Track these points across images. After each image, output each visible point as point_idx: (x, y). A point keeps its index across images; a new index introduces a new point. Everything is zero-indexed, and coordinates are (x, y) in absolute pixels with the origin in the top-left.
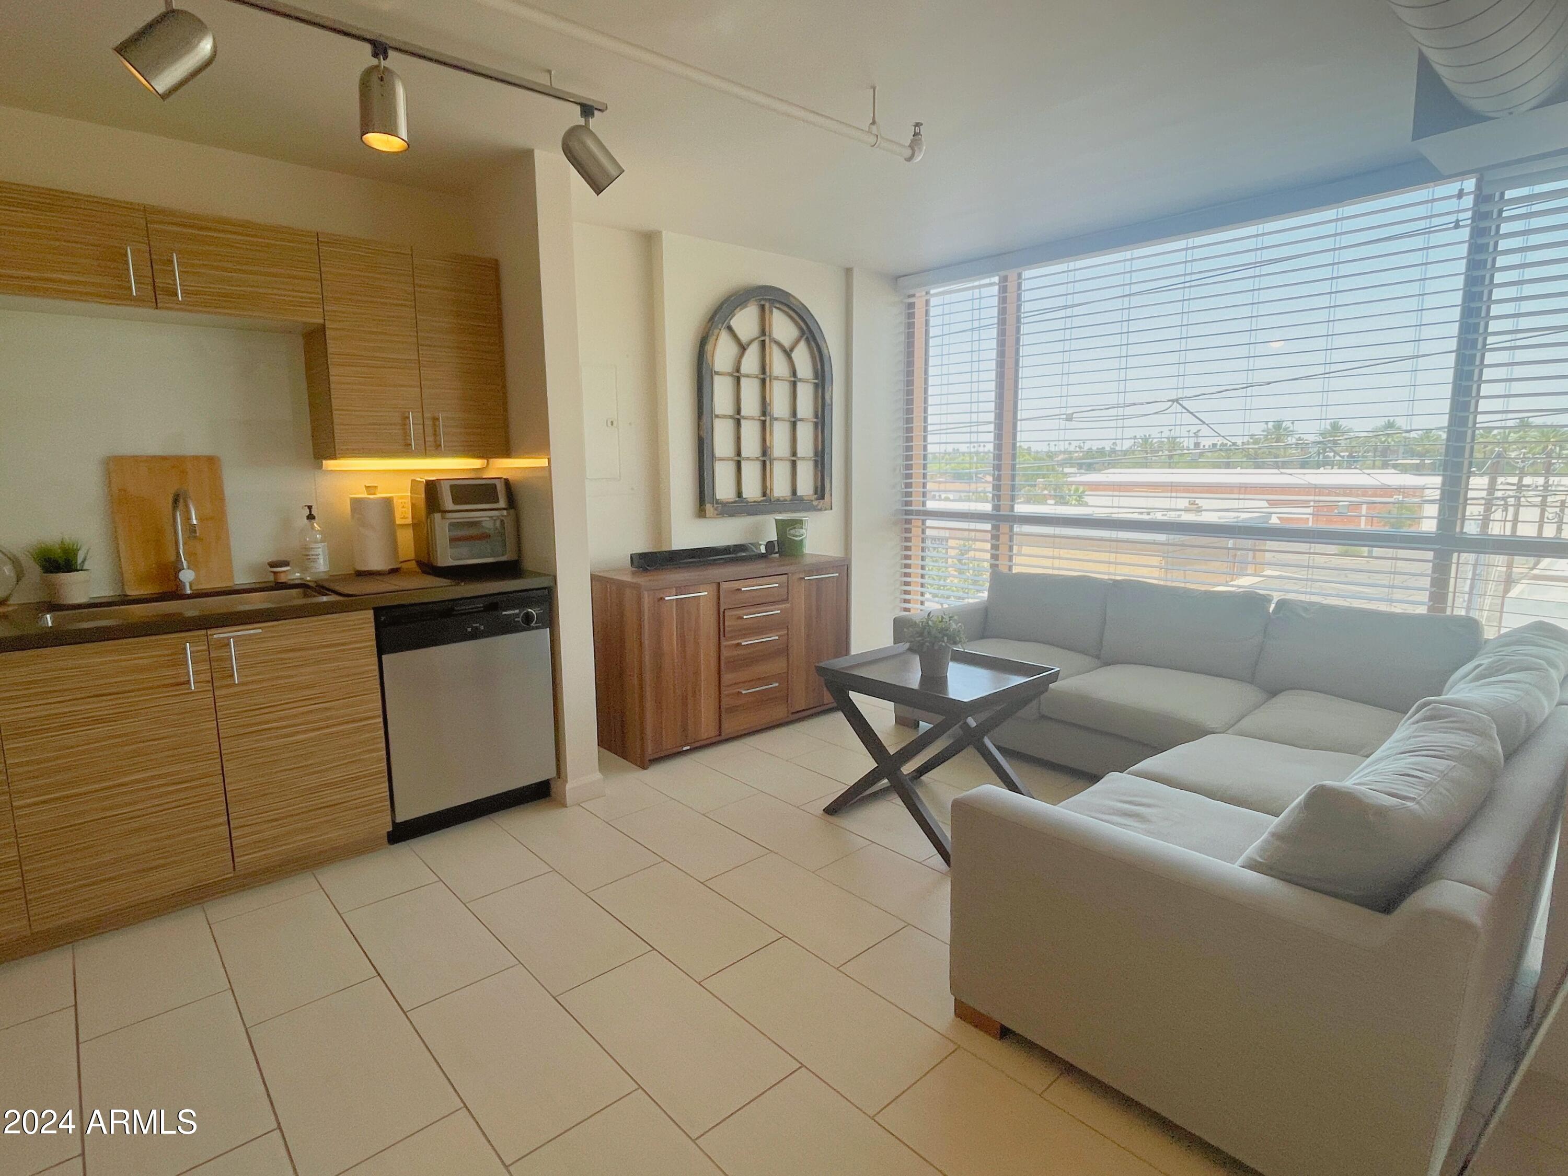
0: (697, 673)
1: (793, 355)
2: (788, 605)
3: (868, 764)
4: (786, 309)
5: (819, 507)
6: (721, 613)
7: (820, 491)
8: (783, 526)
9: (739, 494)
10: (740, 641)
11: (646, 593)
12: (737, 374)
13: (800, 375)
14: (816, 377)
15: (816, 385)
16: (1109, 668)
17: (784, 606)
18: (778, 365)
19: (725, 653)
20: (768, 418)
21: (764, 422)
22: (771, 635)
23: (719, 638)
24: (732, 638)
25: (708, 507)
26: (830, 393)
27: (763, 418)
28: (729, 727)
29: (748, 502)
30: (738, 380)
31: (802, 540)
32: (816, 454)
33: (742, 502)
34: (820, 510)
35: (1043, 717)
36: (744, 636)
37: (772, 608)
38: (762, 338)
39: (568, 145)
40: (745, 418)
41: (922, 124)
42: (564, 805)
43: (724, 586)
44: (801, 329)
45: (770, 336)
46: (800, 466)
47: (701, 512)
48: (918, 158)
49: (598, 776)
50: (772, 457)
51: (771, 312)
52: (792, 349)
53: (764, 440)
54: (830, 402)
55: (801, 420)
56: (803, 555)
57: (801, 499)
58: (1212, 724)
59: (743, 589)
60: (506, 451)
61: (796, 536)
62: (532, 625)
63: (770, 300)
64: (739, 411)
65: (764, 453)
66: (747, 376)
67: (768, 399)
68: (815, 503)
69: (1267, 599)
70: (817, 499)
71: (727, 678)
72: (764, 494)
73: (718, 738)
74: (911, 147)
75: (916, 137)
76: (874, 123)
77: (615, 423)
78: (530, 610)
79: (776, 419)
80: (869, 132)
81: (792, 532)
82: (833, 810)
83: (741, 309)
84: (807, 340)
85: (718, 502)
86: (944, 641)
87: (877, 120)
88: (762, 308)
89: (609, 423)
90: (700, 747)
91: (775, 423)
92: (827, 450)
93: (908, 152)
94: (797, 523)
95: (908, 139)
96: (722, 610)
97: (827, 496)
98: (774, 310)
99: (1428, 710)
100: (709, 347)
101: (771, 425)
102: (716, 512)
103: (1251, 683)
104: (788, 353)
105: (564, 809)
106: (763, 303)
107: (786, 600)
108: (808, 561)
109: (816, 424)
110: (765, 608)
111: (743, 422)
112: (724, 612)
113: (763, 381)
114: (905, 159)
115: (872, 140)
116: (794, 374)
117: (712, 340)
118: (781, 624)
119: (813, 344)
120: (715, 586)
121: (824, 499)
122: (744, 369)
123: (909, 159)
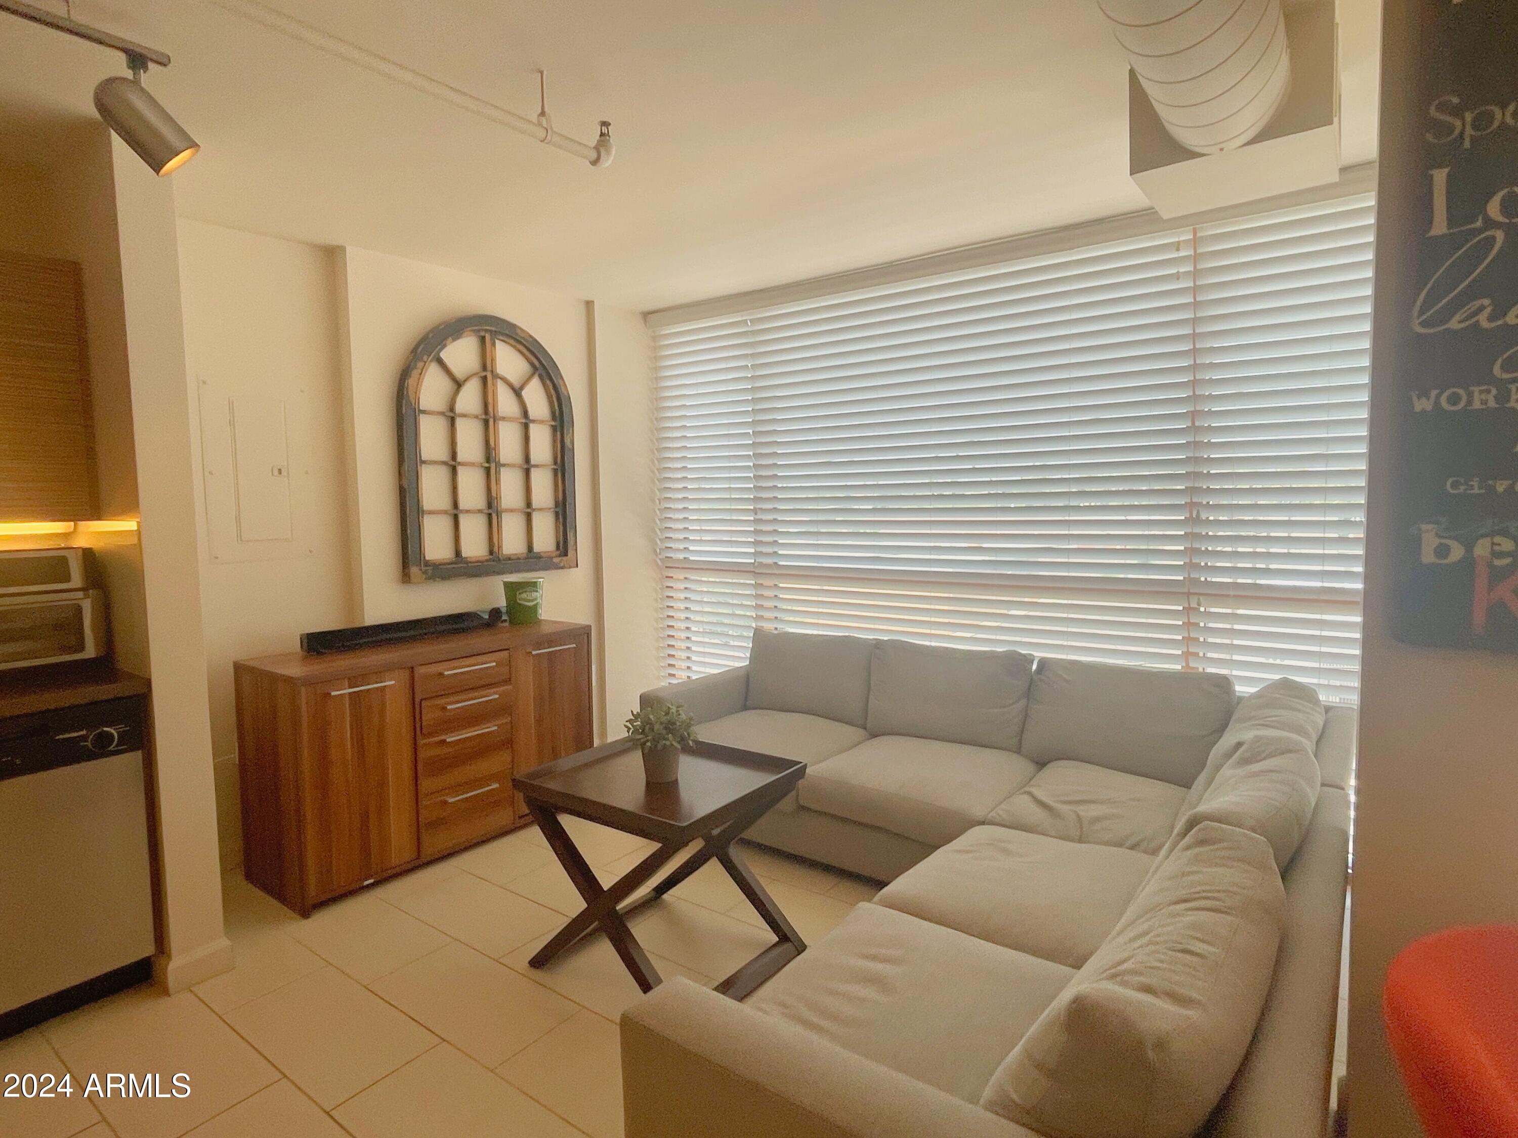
0: (382, 784)
1: (524, 393)
2: (510, 687)
3: (576, 904)
4: (512, 342)
5: (562, 565)
6: (417, 707)
7: (564, 546)
8: (512, 589)
9: (458, 553)
10: (443, 737)
11: (303, 690)
12: (452, 414)
13: (532, 414)
14: (554, 417)
15: (554, 429)
16: (876, 738)
17: (502, 688)
18: (505, 403)
19: (423, 754)
20: (493, 466)
21: (488, 470)
22: (489, 725)
23: (415, 735)
24: (430, 735)
25: (414, 570)
26: (570, 435)
27: (487, 465)
28: (433, 843)
29: (467, 563)
30: (452, 421)
31: (536, 605)
32: (557, 504)
33: (461, 562)
34: (562, 568)
35: (803, 808)
36: (450, 730)
37: (485, 692)
38: (484, 374)
39: (102, 105)
40: (462, 464)
41: (610, 124)
42: (165, 991)
43: (421, 671)
44: (532, 365)
45: (492, 371)
46: (537, 519)
47: (405, 577)
48: (607, 162)
49: (224, 942)
50: (499, 509)
51: (494, 345)
52: (522, 387)
53: (489, 490)
54: (571, 447)
55: (536, 466)
56: (538, 622)
57: (539, 556)
58: (978, 812)
59: (446, 673)
60: (96, 512)
61: (529, 601)
62: (111, 748)
63: (491, 331)
64: (454, 456)
65: (490, 505)
66: (464, 416)
67: (492, 443)
68: (556, 560)
69: (1029, 659)
70: (560, 556)
71: (426, 784)
72: (491, 552)
73: (416, 863)
74: (597, 149)
75: (603, 138)
76: (543, 113)
77: (284, 473)
78: (105, 729)
79: (504, 465)
80: (539, 124)
81: (524, 596)
82: (540, 961)
83: (454, 340)
84: (541, 377)
85: (427, 563)
86: (668, 740)
87: (546, 109)
88: (483, 339)
89: (276, 472)
90: (385, 879)
91: (502, 469)
92: (569, 500)
93: (594, 155)
94: (533, 585)
95: (593, 138)
96: (417, 700)
97: (571, 553)
98: (497, 342)
99: (1200, 830)
100: (411, 382)
101: (498, 473)
102: (424, 576)
103: (1018, 750)
104: (517, 392)
105: (166, 998)
106: (482, 334)
107: (508, 681)
108: (546, 629)
109: (555, 472)
110: (476, 694)
111: (460, 470)
112: (421, 703)
113: (486, 422)
114: (590, 163)
115: (542, 134)
116: (525, 413)
117: (415, 373)
118: (503, 709)
119: (548, 382)
120: (407, 673)
121: (567, 556)
122: (460, 407)
123: (595, 162)
